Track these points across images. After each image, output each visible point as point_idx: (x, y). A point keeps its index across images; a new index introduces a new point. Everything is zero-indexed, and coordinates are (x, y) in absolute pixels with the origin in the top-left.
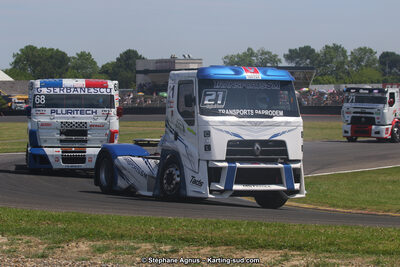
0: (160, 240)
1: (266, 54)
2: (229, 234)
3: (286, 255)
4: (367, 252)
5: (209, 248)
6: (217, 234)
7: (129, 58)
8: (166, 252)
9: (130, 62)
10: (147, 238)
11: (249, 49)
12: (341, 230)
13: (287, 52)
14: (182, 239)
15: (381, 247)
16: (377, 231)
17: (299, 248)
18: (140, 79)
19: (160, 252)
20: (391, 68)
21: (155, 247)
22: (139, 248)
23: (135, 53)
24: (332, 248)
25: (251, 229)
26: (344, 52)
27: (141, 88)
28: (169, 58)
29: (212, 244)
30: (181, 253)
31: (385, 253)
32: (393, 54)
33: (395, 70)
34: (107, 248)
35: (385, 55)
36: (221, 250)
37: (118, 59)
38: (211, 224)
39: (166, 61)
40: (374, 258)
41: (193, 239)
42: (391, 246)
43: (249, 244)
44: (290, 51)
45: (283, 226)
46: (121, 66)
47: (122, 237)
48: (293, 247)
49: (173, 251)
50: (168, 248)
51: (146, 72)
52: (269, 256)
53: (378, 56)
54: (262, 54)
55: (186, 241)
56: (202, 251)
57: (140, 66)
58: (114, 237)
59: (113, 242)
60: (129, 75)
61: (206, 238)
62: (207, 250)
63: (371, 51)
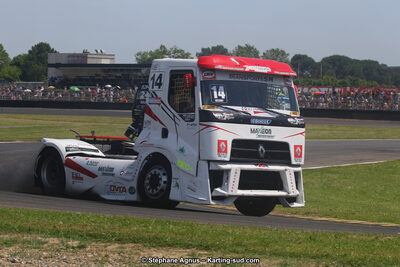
0: (67, 236)
1: (178, 51)
2: (137, 231)
3: (193, 254)
4: (274, 254)
5: (117, 245)
6: (125, 230)
7: (41, 51)
8: (73, 248)
9: (43, 54)
10: (55, 233)
11: (162, 47)
12: (249, 231)
13: (200, 51)
14: (90, 235)
15: (288, 249)
16: (285, 233)
17: (207, 248)
18: (52, 72)
19: (67, 247)
20: (302, 70)
21: (62, 242)
22: (46, 243)
23: (47, 46)
24: (240, 249)
25: (159, 228)
26: (256, 53)
27: (52, 81)
28: (81, 52)
29: (119, 241)
30: (88, 249)
31: (292, 255)
32: (305, 56)
33: (306, 72)
34: (14, 242)
35: (297, 58)
36: (129, 247)
37: (30, 52)
38: (120, 220)
39: (78, 55)
40: (281, 260)
41: (101, 236)
42: (299, 249)
43: (157, 242)
44: (203, 50)
45: (191, 225)
46: (33, 58)
47: (29, 231)
48: (200, 247)
49: (81, 247)
50: (75, 243)
51: (57, 66)
52: (176, 255)
53: (290, 58)
54: (175, 52)
55: (95, 237)
56: (109, 248)
57: (51, 60)
58: (21, 230)
59: (20, 235)
60: (41, 68)
61: (114, 235)
62: (115, 246)
63: (283, 53)
